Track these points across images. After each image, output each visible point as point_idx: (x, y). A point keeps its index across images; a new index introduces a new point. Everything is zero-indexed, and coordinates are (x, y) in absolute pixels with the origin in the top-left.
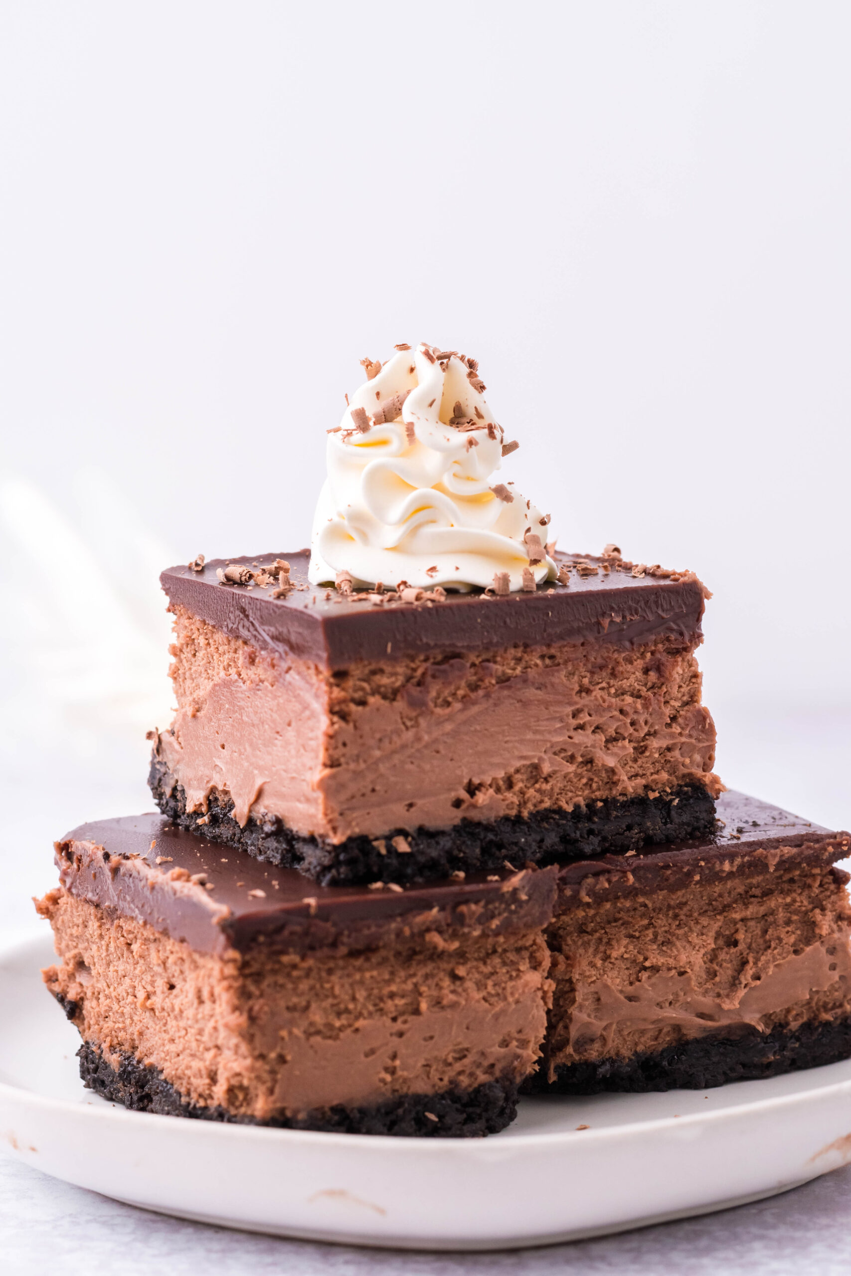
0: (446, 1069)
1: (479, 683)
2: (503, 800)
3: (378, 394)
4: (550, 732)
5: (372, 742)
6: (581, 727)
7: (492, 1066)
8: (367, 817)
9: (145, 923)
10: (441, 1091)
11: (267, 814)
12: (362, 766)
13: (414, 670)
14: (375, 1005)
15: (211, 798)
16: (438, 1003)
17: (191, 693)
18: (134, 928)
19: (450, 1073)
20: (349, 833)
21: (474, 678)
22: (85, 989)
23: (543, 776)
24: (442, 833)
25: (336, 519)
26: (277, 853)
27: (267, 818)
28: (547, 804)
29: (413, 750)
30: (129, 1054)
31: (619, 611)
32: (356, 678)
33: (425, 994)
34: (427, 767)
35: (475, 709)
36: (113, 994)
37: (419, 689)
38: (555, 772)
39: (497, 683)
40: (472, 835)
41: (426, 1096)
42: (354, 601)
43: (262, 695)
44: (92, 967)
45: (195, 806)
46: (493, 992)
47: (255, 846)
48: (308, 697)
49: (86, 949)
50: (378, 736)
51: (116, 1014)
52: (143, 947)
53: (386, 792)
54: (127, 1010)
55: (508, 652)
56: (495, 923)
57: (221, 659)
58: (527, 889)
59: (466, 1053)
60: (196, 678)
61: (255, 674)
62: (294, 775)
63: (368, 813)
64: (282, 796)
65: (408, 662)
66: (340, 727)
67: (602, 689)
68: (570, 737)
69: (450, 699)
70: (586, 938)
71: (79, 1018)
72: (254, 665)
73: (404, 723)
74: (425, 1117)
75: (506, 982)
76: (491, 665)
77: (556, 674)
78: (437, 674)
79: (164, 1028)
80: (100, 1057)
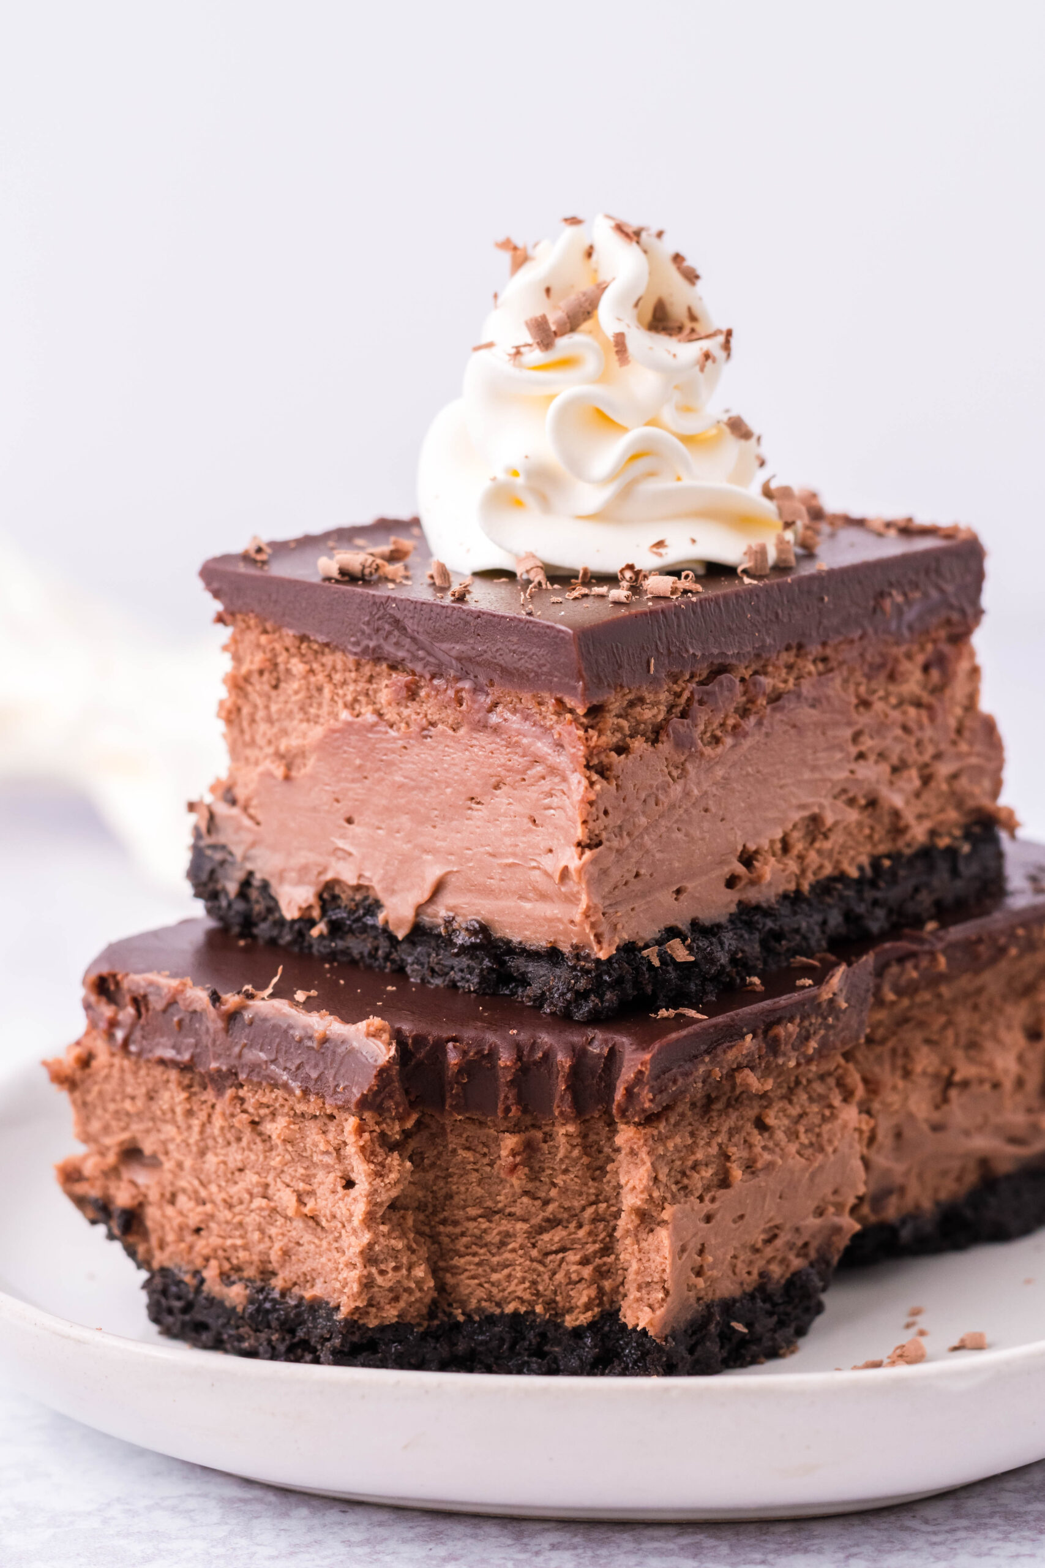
0: (753, 1257)
1: (749, 706)
2: (783, 870)
3: (548, 291)
4: (829, 767)
5: (637, 806)
6: (861, 756)
7: (806, 1245)
8: (632, 914)
9: (306, 1092)
10: (748, 1289)
11: (454, 918)
12: (627, 841)
13: (678, 695)
14: (677, 1183)
15: (326, 896)
16: (750, 1167)
17: (270, 742)
18: (276, 1099)
19: (760, 1263)
20: (617, 940)
21: (744, 699)
22: (143, 1190)
23: (824, 830)
24: (719, 926)
25: (502, 476)
26: (470, 974)
27: (455, 925)
28: (828, 870)
29: (681, 811)
30: (259, 1284)
31: (898, 585)
32: (613, 713)
33: (733, 1158)
34: (697, 834)
35: (747, 743)
36: (219, 1197)
37: (685, 721)
38: (836, 823)
39: (768, 703)
40: (750, 926)
41: (734, 1301)
42: (576, 599)
43: (434, 744)
44: (162, 1158)
45: (300, 909)
46: (806, 1142)
47: (422, 965)
48: (543, 747)
49: (148, 1131)
50: (643, 796)
51: (224, 1226)
52: (292, 1126)
53: (651, 875)
54: (252, 1220)
55: (781, 657)
56: (813, 1044)
57: (341, 692)
58: (844, 992)
59: (777, 1231)
60: (278, 720)
61: (418, 714)
62: (511, 860)
63: (633, 909)
64: (487, 892)
65: (671, 684)
66: (602, 789)
67: (881, 699)
68: (852, 772)
69: (718, 733)
70: (878, 1049)
71: (137, 1233)
72: (414, 700)
73: (670, 774)
74: (733, 1328)
75: (820, 1126)
76: (762, 679)
77: (830, 684)
78: (705, 698)
79: (336, 1245)
80: (198, 1290)
